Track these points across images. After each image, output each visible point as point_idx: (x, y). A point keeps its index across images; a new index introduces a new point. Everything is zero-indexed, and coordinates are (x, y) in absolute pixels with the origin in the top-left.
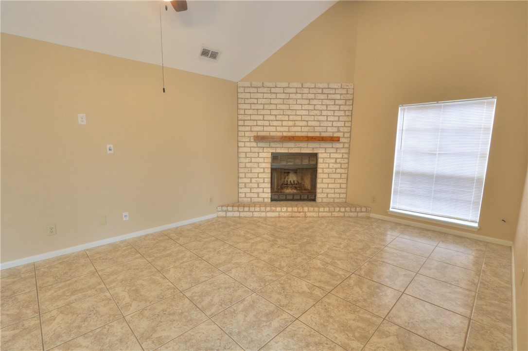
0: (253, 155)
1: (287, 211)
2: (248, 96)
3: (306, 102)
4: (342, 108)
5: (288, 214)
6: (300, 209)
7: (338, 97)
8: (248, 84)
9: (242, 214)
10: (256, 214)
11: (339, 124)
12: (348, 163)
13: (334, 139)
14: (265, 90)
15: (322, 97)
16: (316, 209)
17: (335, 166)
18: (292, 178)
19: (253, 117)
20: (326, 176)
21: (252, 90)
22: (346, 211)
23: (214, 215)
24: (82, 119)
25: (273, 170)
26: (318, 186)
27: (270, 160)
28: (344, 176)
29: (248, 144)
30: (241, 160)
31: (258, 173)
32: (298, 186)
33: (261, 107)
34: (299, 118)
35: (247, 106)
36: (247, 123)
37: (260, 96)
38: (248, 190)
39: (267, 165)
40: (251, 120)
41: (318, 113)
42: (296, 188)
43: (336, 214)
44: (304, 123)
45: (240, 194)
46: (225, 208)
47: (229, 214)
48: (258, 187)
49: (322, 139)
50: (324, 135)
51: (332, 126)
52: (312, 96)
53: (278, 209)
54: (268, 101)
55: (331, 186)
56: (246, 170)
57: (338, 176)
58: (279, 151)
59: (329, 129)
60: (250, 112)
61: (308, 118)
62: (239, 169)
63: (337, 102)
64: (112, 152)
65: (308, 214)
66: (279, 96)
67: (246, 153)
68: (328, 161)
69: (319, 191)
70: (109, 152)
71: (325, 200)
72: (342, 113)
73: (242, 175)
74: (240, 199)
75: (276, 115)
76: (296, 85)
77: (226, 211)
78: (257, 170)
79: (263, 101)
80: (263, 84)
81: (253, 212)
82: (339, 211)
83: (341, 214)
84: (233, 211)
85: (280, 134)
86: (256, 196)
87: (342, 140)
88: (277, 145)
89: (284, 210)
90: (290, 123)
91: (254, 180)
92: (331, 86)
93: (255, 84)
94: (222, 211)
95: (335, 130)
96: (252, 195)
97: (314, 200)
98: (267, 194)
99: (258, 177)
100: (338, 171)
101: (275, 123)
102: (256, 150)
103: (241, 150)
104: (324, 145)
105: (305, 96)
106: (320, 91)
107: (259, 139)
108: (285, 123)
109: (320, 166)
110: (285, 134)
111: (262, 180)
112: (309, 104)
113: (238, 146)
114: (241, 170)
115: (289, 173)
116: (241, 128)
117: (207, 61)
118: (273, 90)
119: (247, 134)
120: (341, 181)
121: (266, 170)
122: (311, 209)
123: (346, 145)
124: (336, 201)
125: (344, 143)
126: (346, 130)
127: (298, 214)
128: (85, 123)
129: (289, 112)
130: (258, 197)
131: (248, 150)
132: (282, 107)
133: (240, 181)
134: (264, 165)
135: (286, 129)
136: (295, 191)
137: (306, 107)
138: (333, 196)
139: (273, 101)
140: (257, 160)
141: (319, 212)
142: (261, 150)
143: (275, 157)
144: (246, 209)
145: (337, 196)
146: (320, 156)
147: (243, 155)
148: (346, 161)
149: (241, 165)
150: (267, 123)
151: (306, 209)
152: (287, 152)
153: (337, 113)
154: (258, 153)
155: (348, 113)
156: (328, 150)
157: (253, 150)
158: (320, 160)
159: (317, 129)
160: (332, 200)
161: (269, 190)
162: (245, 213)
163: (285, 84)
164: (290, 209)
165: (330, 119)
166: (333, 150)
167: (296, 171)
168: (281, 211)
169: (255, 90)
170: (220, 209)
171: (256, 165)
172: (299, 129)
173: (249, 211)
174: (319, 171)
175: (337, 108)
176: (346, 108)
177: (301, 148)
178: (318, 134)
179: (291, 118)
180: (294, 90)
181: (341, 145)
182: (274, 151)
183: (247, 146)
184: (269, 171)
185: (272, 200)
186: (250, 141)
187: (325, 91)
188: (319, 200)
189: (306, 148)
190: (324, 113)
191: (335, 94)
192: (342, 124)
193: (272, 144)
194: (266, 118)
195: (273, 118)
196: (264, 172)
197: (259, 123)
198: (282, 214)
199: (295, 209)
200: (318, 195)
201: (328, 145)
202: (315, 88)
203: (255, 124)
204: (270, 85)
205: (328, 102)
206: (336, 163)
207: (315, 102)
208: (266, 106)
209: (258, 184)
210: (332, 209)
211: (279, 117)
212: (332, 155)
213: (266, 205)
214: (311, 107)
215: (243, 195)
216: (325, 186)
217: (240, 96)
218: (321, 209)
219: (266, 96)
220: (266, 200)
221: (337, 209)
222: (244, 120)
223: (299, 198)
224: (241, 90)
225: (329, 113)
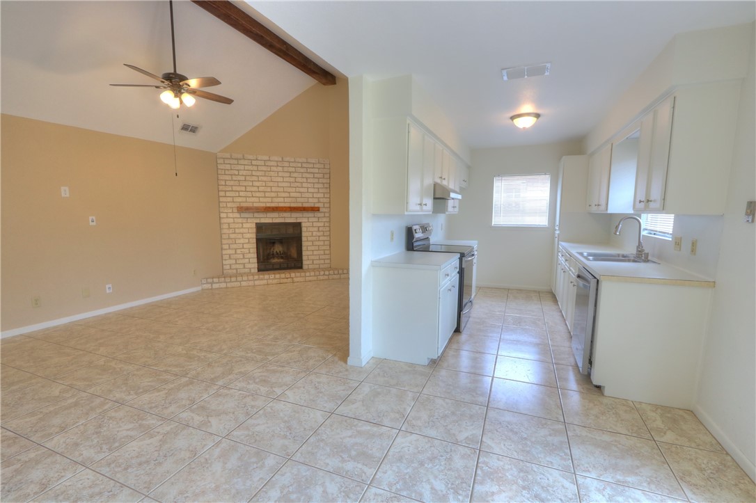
0: (237, 226)
1: (275, 278)
2: (228, 167)
3: (288, 174)
4: (321, 180)
5: (276, 280)
6: (288, 275)
7: (316, 171)
8: (228, 155)
9: (229, 285)
10: (244, 284)
11: (319, 195)
12: (330, 231)
13: (315, 209)
14: (246, 162)
15: (302, 170)
16: (303, 274)
17: (318, 234)
18: (278, 248)
19: (234, 188)
20: (310, 243)
21: (232, 161)
22: (329, 274)
23: (199, 288)
24: (65, 192)
25: (258, 240)
26: (304, 253)
27: (254, 230)
28: (327, 243)
29: (231, 215)
30: (224, 231)
31: (243, 244)
32: (285, 256)
33: (243, 178)
34: (281, 189)
35: (228, 178)
36: (228, 194)
37: (242, 167)
38: (234, 262)
39: (252, 236)
40: (232, 191)
41: (299, 185)
42: (282, 258)
43: (321, 278)
44: (287, 195)
45: (224, 266)
46: (210, 280)
47: (215, 286)
48: (244, 258)
49: (304, 209)
50: (306, 205)
51: (313, 197)
52: (293, 169)
53: (266, 277)
54: (249, 173)
55: (315, 253)
56: (230, 241)
57: (322, 243)
58: (263, 221)
59: (310, 200)
60: (232, 183)
61: (290, 190)
62: (223, 240)
63: (316, 175)
64: (94, 224)
65: (295, 280)
66: (260, 168)
67: (229, 224)
68: (311, 229)
69: (304, 258)
70: (91, 224)
71: (311, 267)
72: (321, 186)
73: (225, 247)
74: (225, 272)
75: (258, 187)
76: (276, 158)
77: (212, 283)
78: (242, 241)
79: (245, 173)
80: (243, 156)
81: (240, 282)
82: (324, 275)
83: (326, 277)
84: (219, 283)
85: (263, 205)
86: (241, 266)
87: (321, 210)
88: (261, 215)
89: (272, 278)
90: (273, 195)
91: (238, 251)
92: (309, 160)
93: (235, 155)
94: (207, 283)
95: (316, 200)
96: (238, 266)
97: (301, 267)
98: (254, 265)
99: (243, 248)
100: (321, 238)
101: (258, 194)
102: (240, 220)
103: (223, 221)
104: (306, 214)
105: (286, 169)
106: (300, 165)
107: (241, 210)
108: (267, 194)
109: (304, 234)
110: (268, 205)
111: (247, 251)
112: (290, 177)
113: (220, 217)
114: (224, 242)
115: (274, 243)
116: (221, 199)
117: (187, 134)
118: (254, 163)
119: (229, 205)
120: (324, 248)
121: (251, 240)
122: (298, 274)
123: (327, 215)
124: (321, 266)
125: (324, 212)
126: (325, 200)
127: (285, 280)
128: (68, 195)
129: (271, 184)
130: (244, 268)
131: (231, 220)
132: (265, 179)
133: (224, 252)
134: (248, 236)
135: (269, 200)
136: (282, 260)
137: (287, 179)
138: (318, 262)
139: (254, 173)
140: (241, 231)
141: (305, 276)
142: (244, 221)
143: (260, 227)
144: (233, 279)
145: (322, 262)
146: (303, 225)
147: (225, 226)
148: (328, 229)
149: (224, 236)
150: (249, 194)
151: (293, 275)
152: (271, 222)
153: (316, 186)
154: (242, 223)
155: (326, 186)
156: (311, 220)
157: (236, 220)
158: (304, 229)
159: (299, 200)
160: (317, 266)
161: (255, 260)
162: (232, 284)
163: (266, 158)
164: (277, 276)
165: (310, 190)
166: (316, 220)
167: (281, 241)
168: (269, 279)
169: (236, 162)
170: (204, 281)
171: (240, 236)
172: (282, 200)
173: (236, 281)
174: (304, 239)
175: (316, 180)
176: (325, 181)
177: (285, 218)
178: (300, 205)
179: (274, 189)
180: (275, 164)
181: (322, 215)
182: (258, 221)
183: (230, 217)
184: (255, 241)
185: (259, 270)
186: (233, 212)
187: (304, 165)
188: (305, 267)
189: (290, 218)
190: (305, 185)
191: (314, 168)
192: (322, 195)
193: (256, 215)
194: (248, 189)
195: (255, 189)
196: (249, 243)
197: (242, 194)
198: (270, 281)
199: (283, 276)
200: (304, 262)
201: (310, 214)
202: (295, 162)
203: (237, 195)
204: (251, 157)
205: (308, 175)
206: (319, 231)
207: (295, 175)
208: (248, 178)
209: (243, 254)
210: (317, 273)
211: (261, 189)
212: (315, 224)
213: (253, 275)
214: (292, 180)
215: (228, 267)
216: (311, 253)
217: (219, 167)
218: (308, 274)
219: (247, 167)
220: (253, 271)
221: (322, 273)
222: (225, 191)
223: (285, 266)
224: (220, 161)
225: (309, 185)
